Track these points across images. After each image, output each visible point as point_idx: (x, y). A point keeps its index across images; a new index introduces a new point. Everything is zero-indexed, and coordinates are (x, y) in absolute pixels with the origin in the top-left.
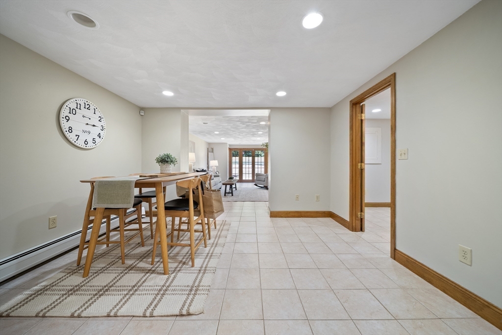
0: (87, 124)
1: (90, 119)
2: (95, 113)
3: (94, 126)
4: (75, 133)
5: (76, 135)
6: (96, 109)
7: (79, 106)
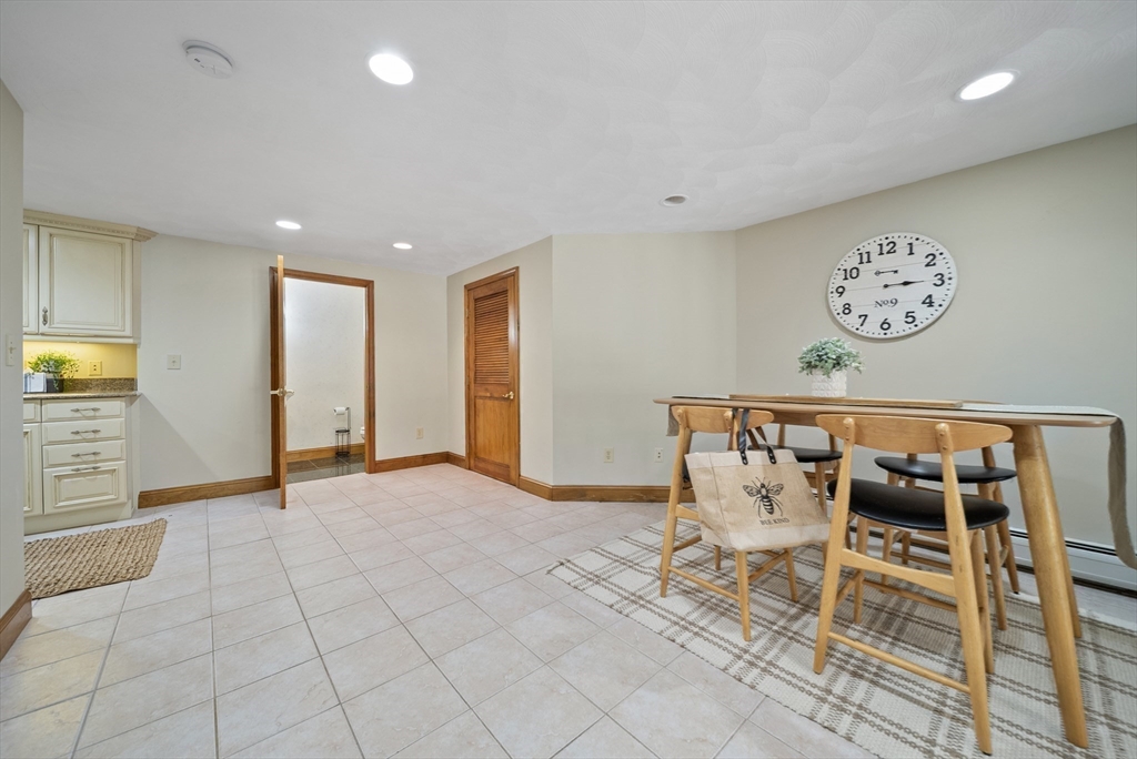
0: (886, 286)
1: (896, 272)
2: (911, 253)
3: (906, 283)
4: (856, 312)
5: (860, 317)
6: (915, 243)
7: (865, 258)
